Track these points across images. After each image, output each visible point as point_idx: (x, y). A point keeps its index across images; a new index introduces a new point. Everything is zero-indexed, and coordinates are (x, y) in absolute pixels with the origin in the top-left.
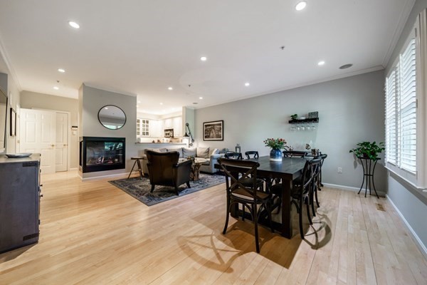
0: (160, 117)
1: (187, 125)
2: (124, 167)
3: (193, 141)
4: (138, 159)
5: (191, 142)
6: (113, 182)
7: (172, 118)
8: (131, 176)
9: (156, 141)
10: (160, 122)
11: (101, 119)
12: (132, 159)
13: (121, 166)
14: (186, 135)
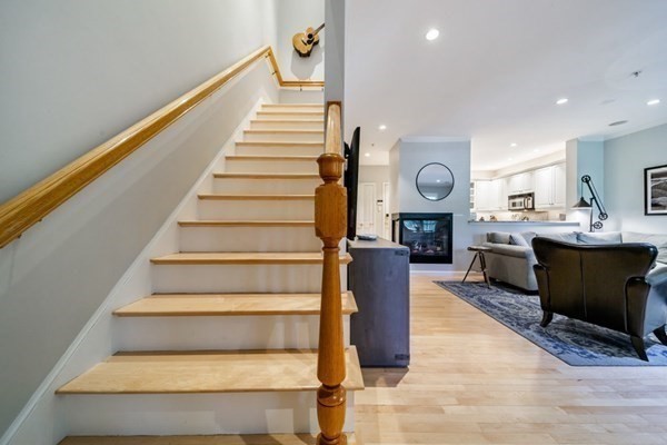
0: (495, 173)
1: (587, 180)
2: (450, 262)
3: (603, 215)
4: (480, 251)
5: (596, 220)
6: (441, 284)
7: (531, 171)
8: (469, 279)
9: (487, 218)
10: (497, 184)
11: (421, 189)
12: (470, 249)
13: (446, 258)
14: (583, 203)
